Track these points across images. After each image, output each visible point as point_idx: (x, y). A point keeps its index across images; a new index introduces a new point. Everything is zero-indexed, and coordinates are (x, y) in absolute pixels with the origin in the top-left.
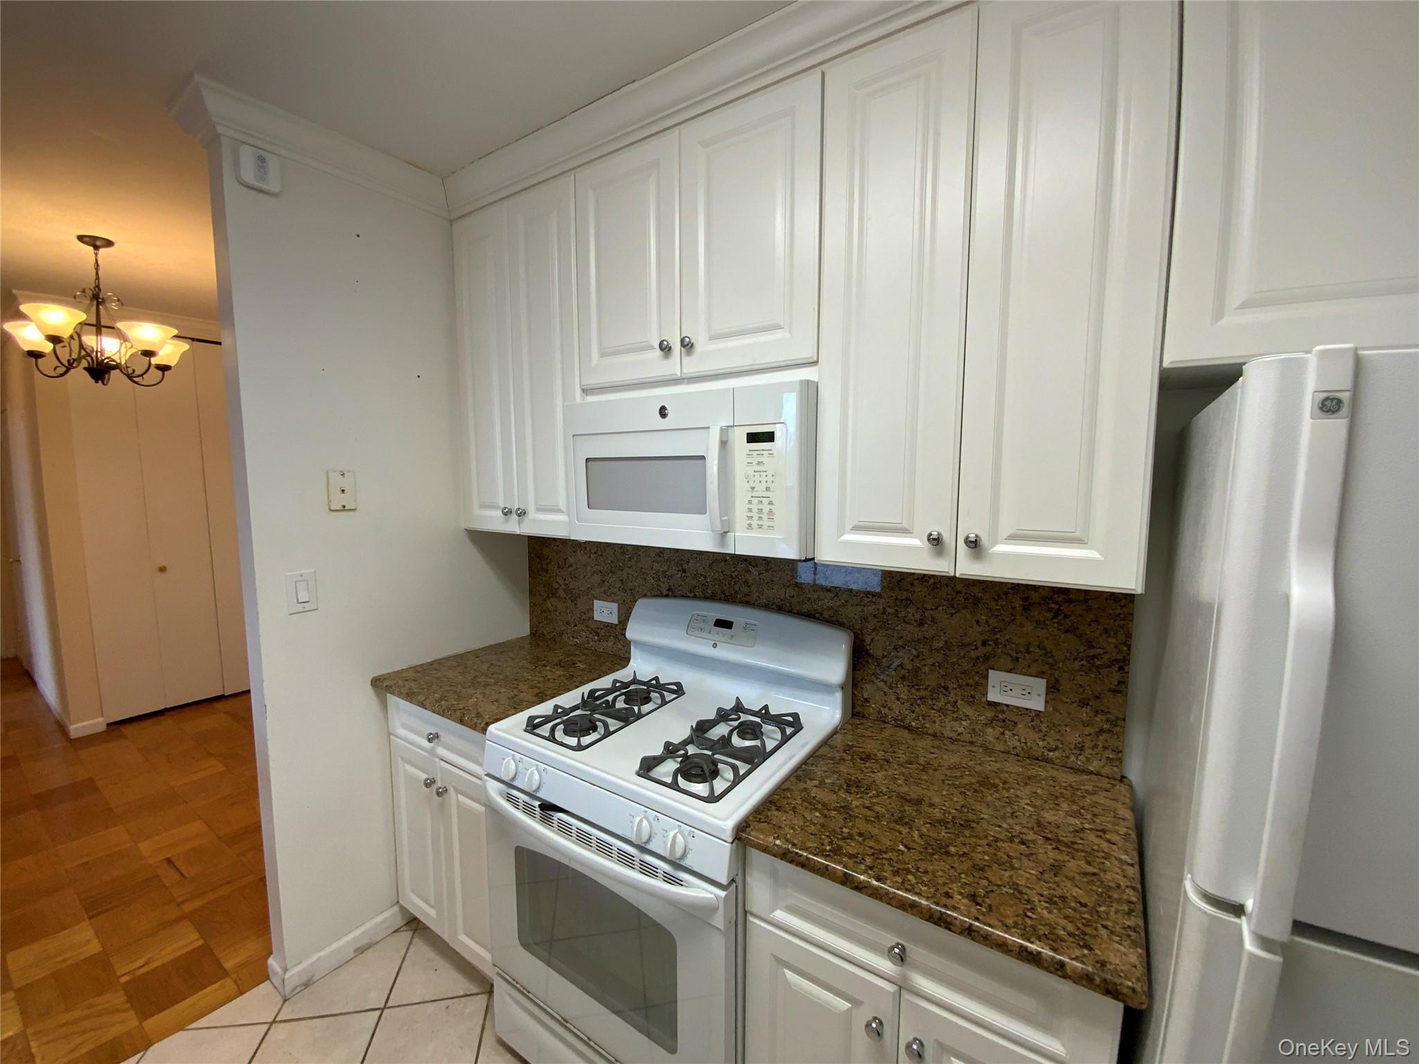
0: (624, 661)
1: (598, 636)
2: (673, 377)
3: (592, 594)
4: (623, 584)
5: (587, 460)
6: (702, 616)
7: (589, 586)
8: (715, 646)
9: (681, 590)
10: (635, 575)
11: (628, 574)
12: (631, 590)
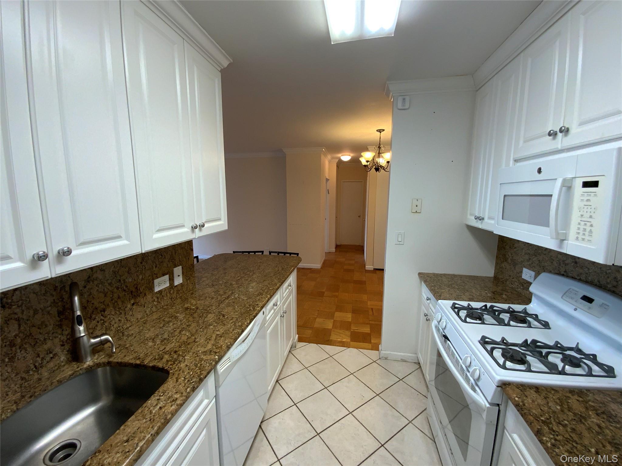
0: (528, 301)
1: (523, 286)
2: (557, 150)
3: (523, 265)
4: (539, 263)
5: (505, 196)
6: (576, 291)
7: (522, 260)
8: (575, 310)
9: (572, 274)
10: (547, 259)
11: (543, 258)
12: (543, 267)
